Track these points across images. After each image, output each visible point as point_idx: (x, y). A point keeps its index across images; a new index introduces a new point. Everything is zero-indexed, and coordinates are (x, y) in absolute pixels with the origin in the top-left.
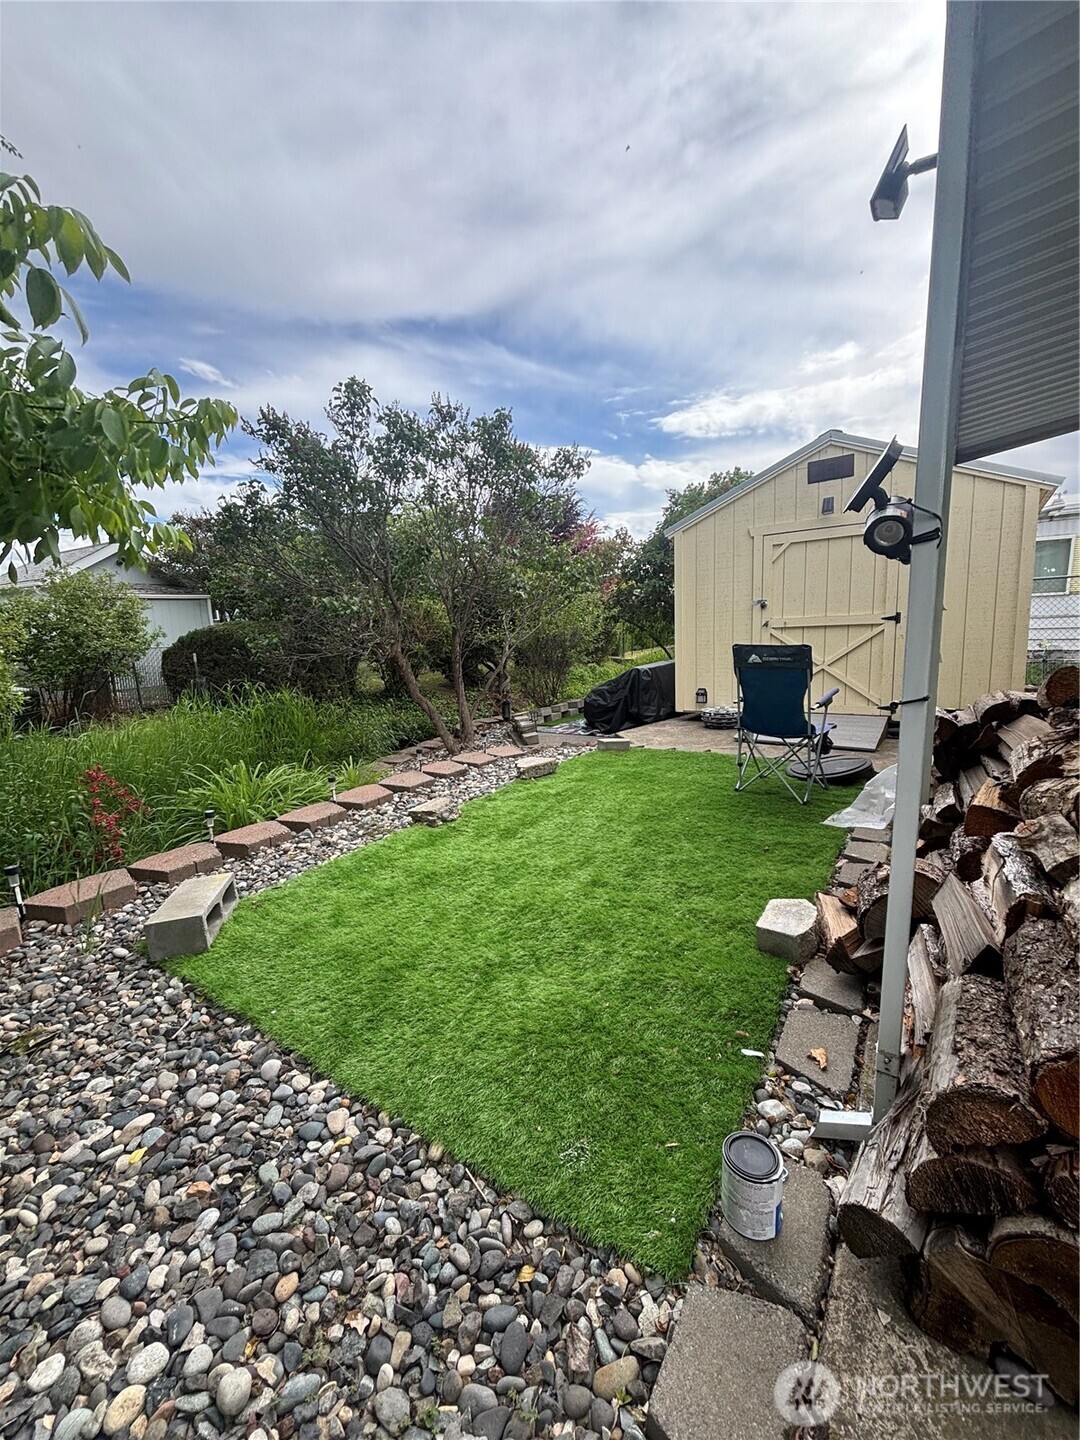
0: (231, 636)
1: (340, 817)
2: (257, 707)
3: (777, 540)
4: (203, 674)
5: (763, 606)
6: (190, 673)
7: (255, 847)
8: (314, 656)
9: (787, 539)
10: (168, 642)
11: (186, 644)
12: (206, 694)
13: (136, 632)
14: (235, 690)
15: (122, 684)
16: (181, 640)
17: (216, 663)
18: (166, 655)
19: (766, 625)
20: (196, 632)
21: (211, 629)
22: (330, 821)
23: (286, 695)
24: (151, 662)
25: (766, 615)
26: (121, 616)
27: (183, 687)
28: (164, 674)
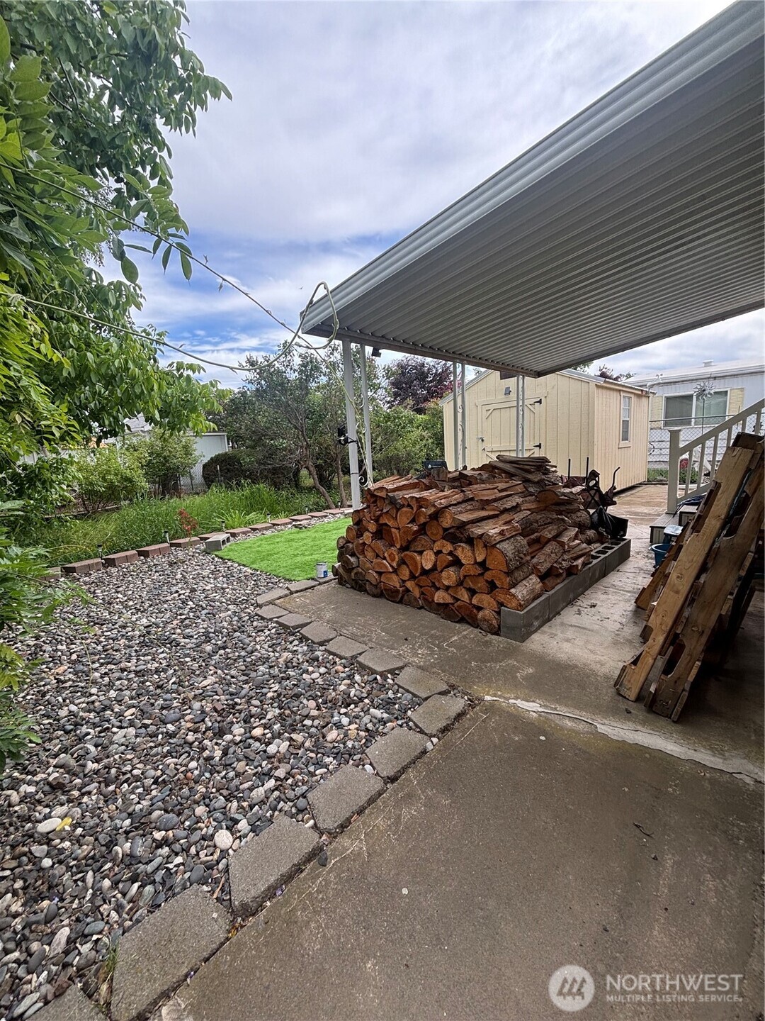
0: (235, 457)
1: (270, 527)
2: (247, 492)
3: (488, 408)
4: (222, 476)
5: (483, 440)
6: (216, 475)
7: (239, 534)
8: (270, 467)
9: (491, 407)
10: (206, 460)
11: (214, 461)
12: (224, 485)
13: (191, 455)
14: (237, 483)
15: (184, 481)
16: (212, 459)
17: (229, 471)
18: (204, 466)
19: (484, 449)
20: (219, 455)
21: (226, 453)
22: (266, 529)
23: (261, 485)
24: (197, 470)
25: (485, 445)
26: (184, 447)
27: (213, 482)
28: (203, 476)
